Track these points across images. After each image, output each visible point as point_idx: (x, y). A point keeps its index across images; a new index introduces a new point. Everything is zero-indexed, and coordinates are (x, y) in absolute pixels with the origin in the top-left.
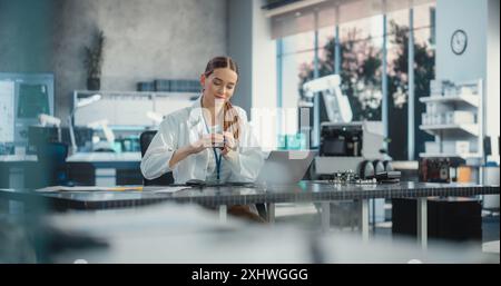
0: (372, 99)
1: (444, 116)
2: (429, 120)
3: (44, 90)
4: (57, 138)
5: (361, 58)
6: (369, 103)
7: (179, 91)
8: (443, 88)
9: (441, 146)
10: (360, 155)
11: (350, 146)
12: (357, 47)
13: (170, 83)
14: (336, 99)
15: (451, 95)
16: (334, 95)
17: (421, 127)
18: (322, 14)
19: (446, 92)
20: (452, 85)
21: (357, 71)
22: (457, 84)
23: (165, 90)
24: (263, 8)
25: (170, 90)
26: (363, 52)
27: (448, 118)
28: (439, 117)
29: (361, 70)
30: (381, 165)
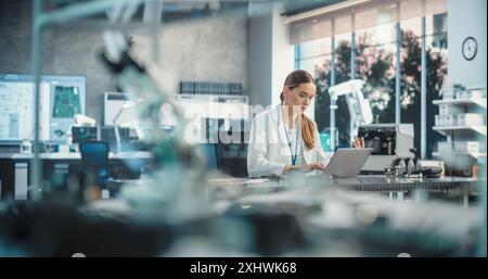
0: (380, 100)
1: (455, 117)
2: (441, 121)
3: (76, 92)
4: (96, 137)
5: (371, 61)
6: (377, 104)
7: (203, 93)
8: (455, 92)
9: (453, 145)
10: (393, 153)
11: (385, 145)
12: (367, 51)
13: (195, 85)
14: (359, 102)
15: (462, 98)
16: (357, 98)
17: (434, 128)
18: (338, 21)
19: (458, 95)
20: (463, 89)
21: (367, 73)
22: (467, 88)
23: (190, 92)
24: (282, 15)
25: (194, 92)
26: (373, 56)
27: (460, 119)
28: (451, 119)
29: (370, 73)
30: (411, 162)
